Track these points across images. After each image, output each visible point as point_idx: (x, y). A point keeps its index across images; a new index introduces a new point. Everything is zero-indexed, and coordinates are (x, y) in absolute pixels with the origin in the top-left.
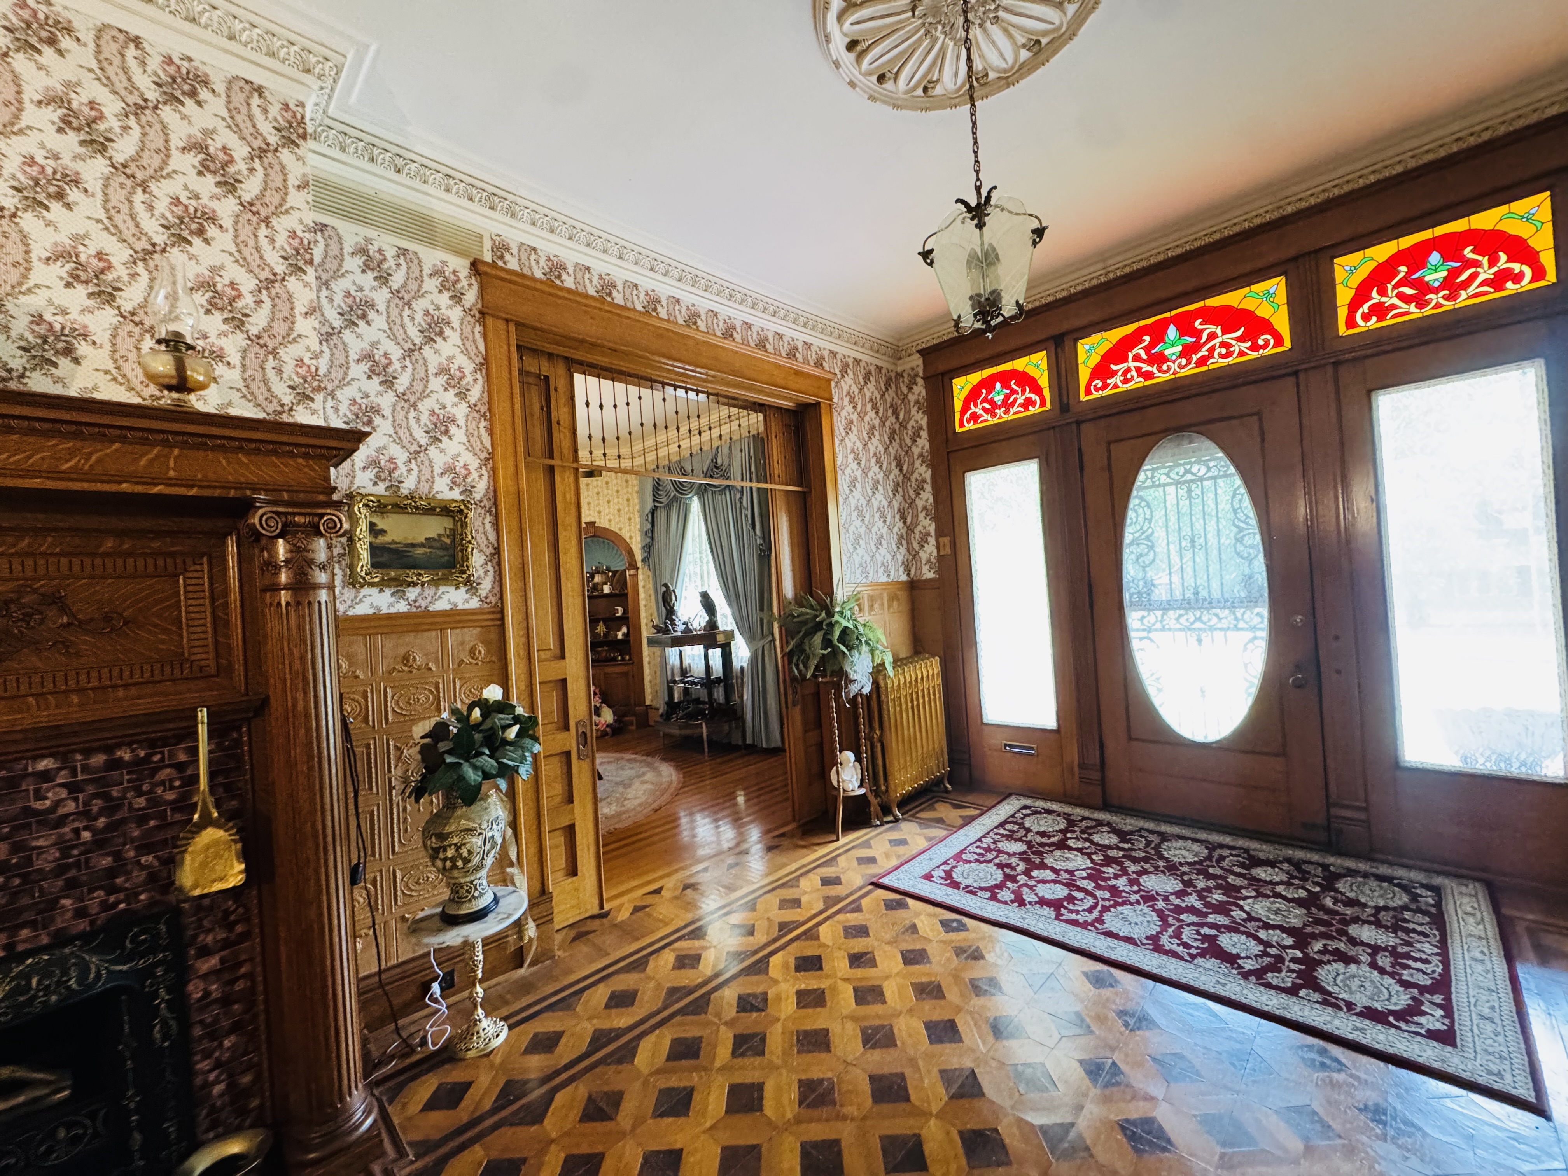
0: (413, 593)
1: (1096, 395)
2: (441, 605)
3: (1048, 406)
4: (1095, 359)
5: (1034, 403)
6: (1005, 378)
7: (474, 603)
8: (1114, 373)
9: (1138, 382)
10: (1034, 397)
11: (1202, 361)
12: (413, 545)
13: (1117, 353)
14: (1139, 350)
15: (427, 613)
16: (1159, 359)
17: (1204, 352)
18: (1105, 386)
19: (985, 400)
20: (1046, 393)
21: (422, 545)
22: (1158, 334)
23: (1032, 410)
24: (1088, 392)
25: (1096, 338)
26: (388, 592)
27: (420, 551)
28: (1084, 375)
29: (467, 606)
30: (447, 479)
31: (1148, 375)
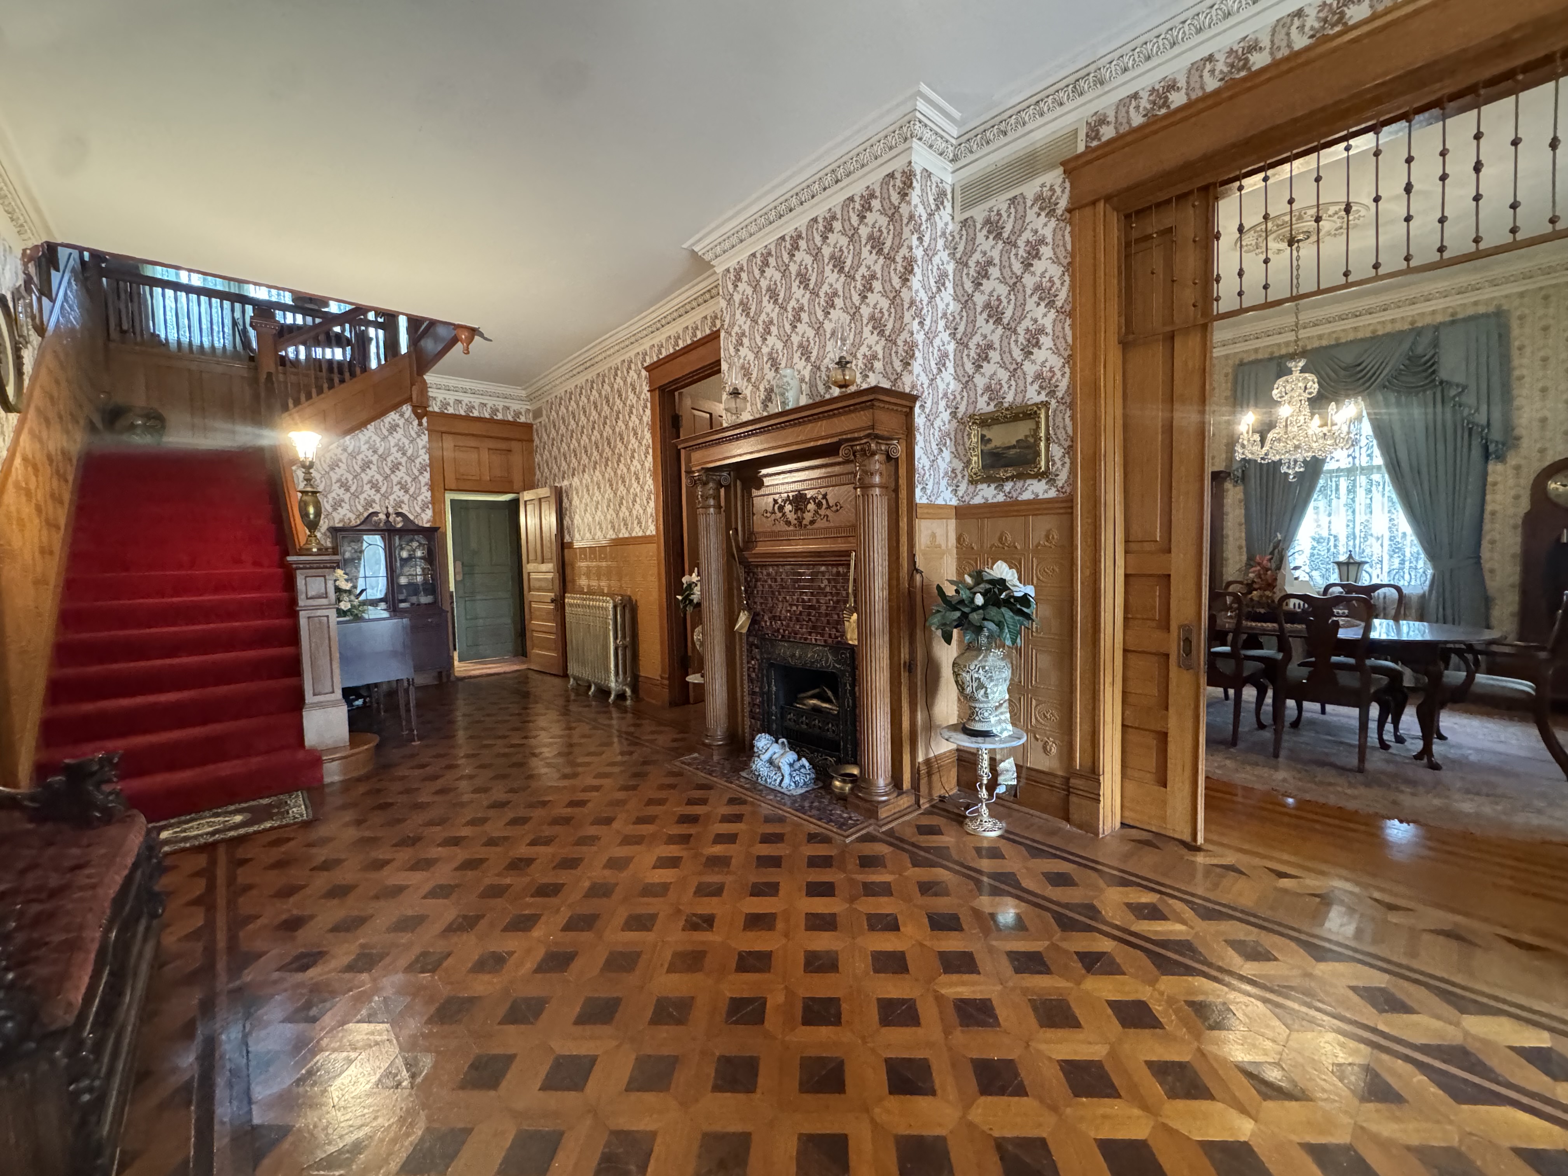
0: (1008, 486)
2: (1027, 496)
7: (1052, 493)
12: (1009, 448)
15: (1017, 502)
21: (1014, 447)
26: (993, 486)
27: (1012, 452)
29: (1046, 496)
30: (1036, 386)
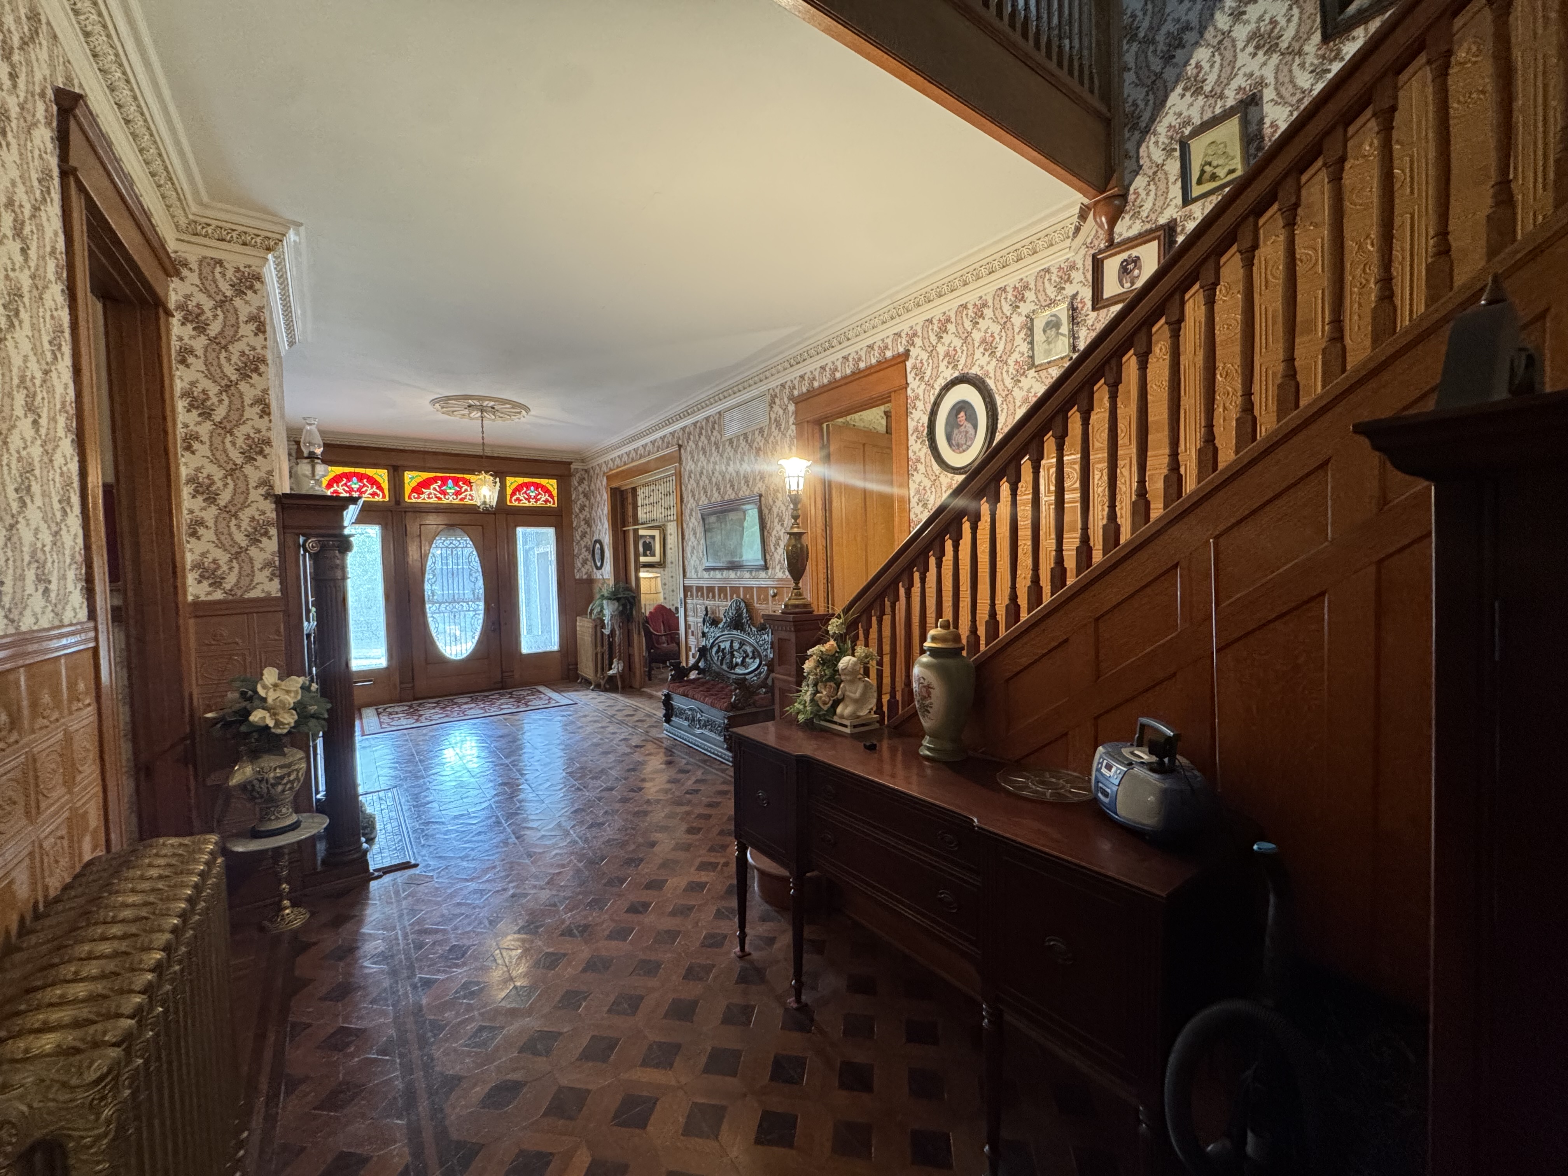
1: (414, 500)
3: (387, 499)
4: (414, 484)
5: (378, 495)
6: (361, 477)
8: (423, 493)
9: (434, 500)
10: (378, 492)
11: (462, 499)
13: (426, 484)
14: (435, 486)
16: (444, 493)
17: (463, 496)
18: (419, 498)
19: (345, 484)
20: (386, 492)
22: (444, 481)
23: (377, 499)
24: (410, 498)
25: (415, 473)
28: (408, 489)
31: (439, 499)
